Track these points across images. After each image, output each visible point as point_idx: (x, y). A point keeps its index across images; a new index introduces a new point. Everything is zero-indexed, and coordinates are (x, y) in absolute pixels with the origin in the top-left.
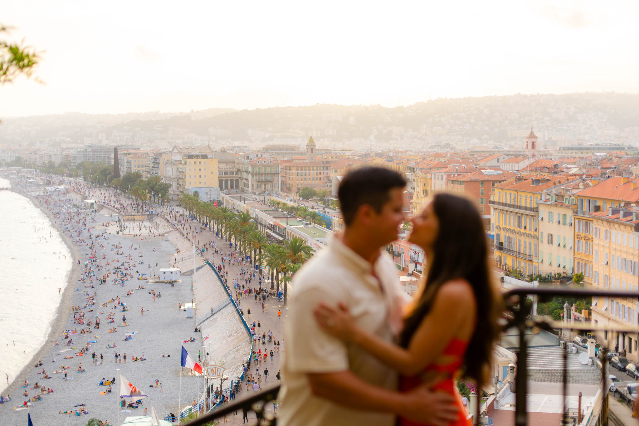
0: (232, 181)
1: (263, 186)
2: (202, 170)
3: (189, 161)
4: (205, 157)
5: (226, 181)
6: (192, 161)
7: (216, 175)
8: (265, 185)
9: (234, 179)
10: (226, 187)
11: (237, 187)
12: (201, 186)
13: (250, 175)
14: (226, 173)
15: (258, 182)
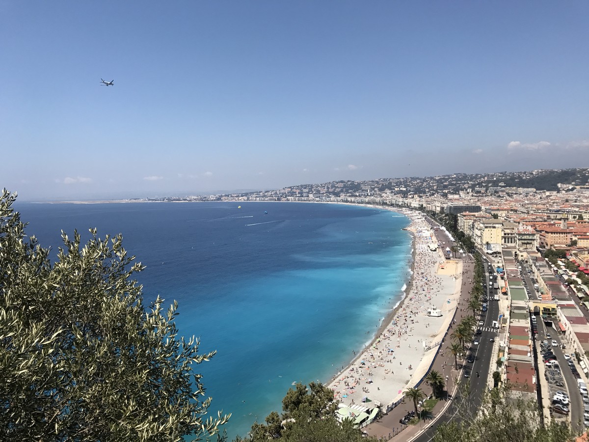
2: (493, 234)
3: (485, 229)
4: (494, 227)
5: (508, 239)
7: (500, 237)
9: (513, 238)
10: (508, 242)
11: (514, 242)
12: (491, 242)
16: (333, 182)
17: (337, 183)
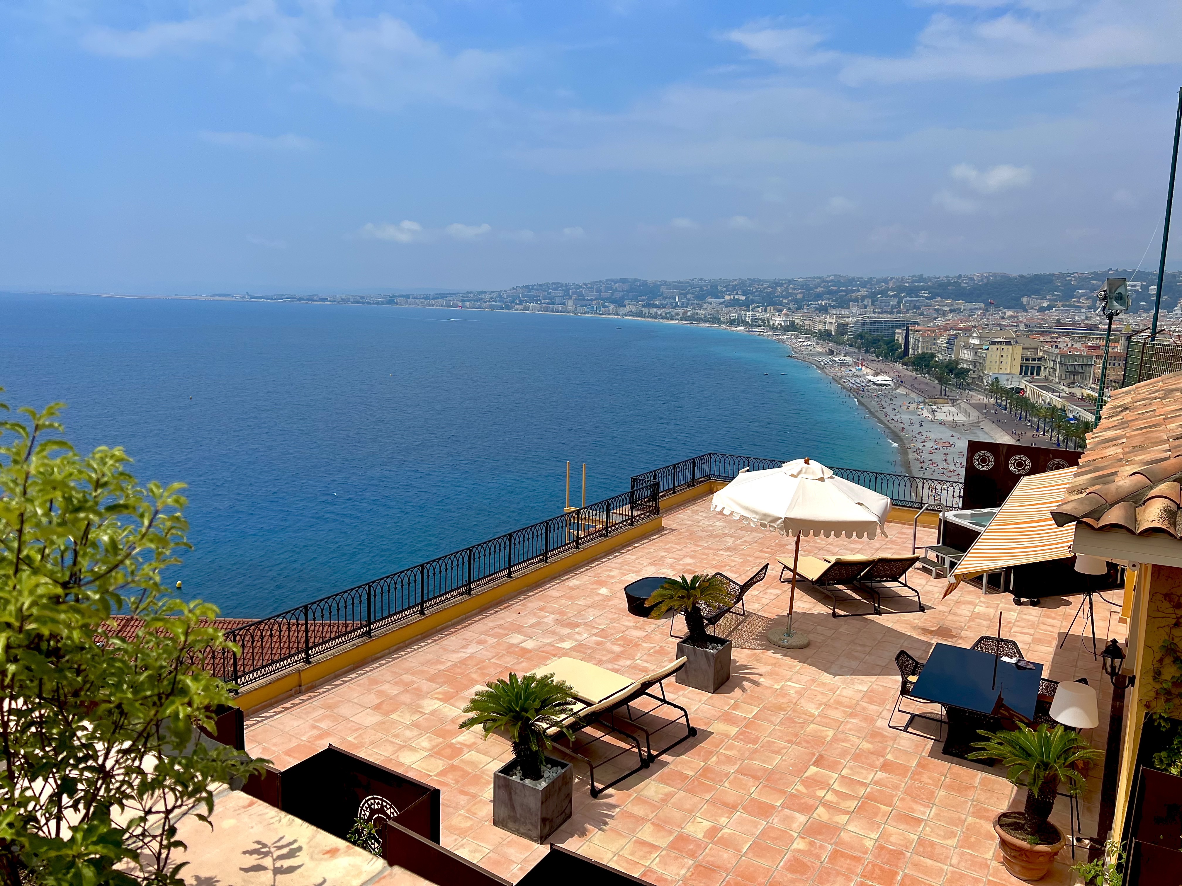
0: (1032, 368)
1: (1072, 377)
2: (1004, 356)
3: (991, 346)
4: (1008, 343)
5: (1027, 367)
6: (994, 347)
7: (1018, 363)
8: (1074, 375)
9: (1036, 365)
10: (1026, 374)
11: (1038, 374)
12: (1001, 371)
13: (1058, 365)
14: (1027, 360)
15: (1067, 372)
16: (607, 280)
17: (615, 282)
